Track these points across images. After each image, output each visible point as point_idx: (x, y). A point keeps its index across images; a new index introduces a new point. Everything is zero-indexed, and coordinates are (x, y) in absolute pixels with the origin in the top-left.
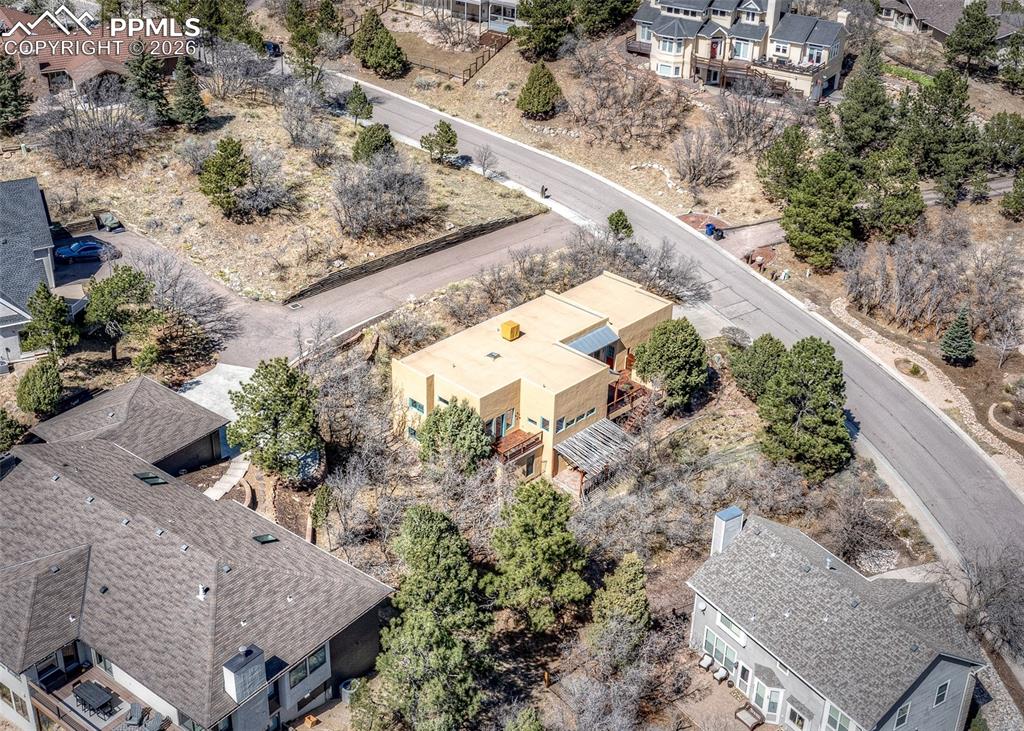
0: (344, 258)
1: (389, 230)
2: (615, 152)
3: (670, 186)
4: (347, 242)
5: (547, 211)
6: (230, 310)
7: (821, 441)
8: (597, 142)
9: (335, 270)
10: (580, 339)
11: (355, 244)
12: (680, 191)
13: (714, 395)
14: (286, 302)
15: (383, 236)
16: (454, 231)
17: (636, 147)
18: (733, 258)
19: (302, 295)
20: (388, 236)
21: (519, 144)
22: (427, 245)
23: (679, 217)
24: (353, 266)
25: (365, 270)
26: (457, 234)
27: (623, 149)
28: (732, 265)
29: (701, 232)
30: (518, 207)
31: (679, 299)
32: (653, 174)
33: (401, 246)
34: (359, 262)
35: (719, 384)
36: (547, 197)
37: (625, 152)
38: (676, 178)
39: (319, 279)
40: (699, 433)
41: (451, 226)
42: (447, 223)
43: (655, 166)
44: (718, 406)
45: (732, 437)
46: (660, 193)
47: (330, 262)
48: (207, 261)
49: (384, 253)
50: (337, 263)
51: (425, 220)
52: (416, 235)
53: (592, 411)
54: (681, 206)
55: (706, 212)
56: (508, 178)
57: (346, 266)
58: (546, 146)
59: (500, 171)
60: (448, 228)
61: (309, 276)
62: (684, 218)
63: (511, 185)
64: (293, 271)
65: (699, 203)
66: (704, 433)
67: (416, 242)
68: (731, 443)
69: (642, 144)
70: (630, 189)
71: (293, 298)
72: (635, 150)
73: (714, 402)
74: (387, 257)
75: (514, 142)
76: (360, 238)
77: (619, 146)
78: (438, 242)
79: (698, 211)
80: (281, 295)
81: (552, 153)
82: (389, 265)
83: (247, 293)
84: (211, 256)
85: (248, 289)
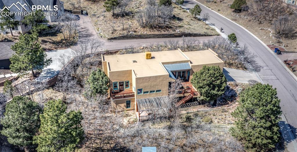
0: (135, 32)
1: (155, 28)
2: (256, 24)
3: (271, 36)
4: (139, 28)
5: (219, 35)
6: (92, 38)
7: (257, 135)
8: (253, 20)
9: (129, 34)
10: (173, 65)
11: (142, 29)
12: (273, 38)
13: (230, 103)
14: (109, 39)
15: (152, 29)
16: (178, 33)
17: (265, 23)
18: (280, 61)
19: (115, 39)
20: (155, 29)
21: (227, 18)
22: (166, 35)
23: (267, 45)
24: (136, 34)
25: (141, 37)
26: (179, 34)
27: (260, 23)
28: (278, 63)
29: (273, 51)
30: (209, 32)
31: (246, 69)
32: (267, 32)
33: (157, 33)
34: (139, 34)
35: (235, 99)
36: (223, 32)
37: (260, 24)
38: (274, 34)
39: (123, 35)
40: (212, 115)
41: (178, 31)
42: (177, 30)
43: (269, 29)
44: (229, 107)
45: (227, 121)
46: (265, 37)
47: (129, 32)
48: (98, 25)
49: (150, 33)
50: (131, 32)
51: (171, 28)
52: (165, 31)
53: (160, 91)
54: (271, 42)
55: (280, 45)
56: (214, 26)
57: (134, 34)
58: (235, 20)
59: (213, 23)
60: (177, 31)
61: (120, 34)
62: (269, 46)
63: (213, 27)
64: (117, 32)
65: (279, 42)
66: (214, 115)
67: (163, 33)
68: (225, 123)
69: (268, 23)
70: (255, 35)
71: (112, 39)
72: (264, 24)
73: (227, 105)
74: (150, 35)
75: (225, 17)
76: (144, 27)
77: (259, 22)
78: (171, 34)
79: (277, 45)
80: (109, 37)
81: (235, 22)
82: (150, 38)
83: (100, 35)
84: (100, 24)
85: (101, 34)
